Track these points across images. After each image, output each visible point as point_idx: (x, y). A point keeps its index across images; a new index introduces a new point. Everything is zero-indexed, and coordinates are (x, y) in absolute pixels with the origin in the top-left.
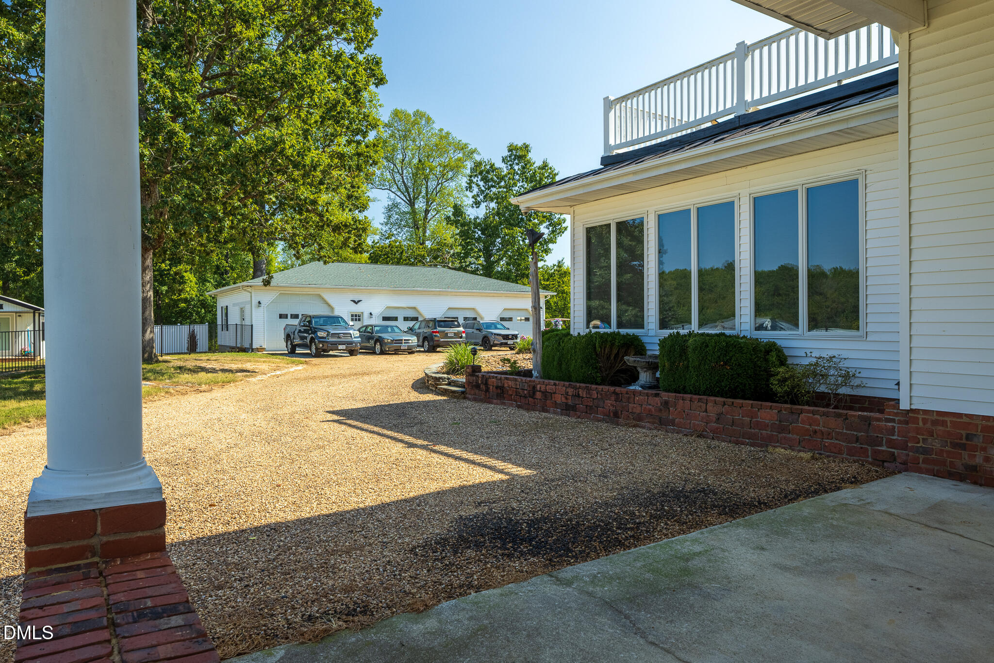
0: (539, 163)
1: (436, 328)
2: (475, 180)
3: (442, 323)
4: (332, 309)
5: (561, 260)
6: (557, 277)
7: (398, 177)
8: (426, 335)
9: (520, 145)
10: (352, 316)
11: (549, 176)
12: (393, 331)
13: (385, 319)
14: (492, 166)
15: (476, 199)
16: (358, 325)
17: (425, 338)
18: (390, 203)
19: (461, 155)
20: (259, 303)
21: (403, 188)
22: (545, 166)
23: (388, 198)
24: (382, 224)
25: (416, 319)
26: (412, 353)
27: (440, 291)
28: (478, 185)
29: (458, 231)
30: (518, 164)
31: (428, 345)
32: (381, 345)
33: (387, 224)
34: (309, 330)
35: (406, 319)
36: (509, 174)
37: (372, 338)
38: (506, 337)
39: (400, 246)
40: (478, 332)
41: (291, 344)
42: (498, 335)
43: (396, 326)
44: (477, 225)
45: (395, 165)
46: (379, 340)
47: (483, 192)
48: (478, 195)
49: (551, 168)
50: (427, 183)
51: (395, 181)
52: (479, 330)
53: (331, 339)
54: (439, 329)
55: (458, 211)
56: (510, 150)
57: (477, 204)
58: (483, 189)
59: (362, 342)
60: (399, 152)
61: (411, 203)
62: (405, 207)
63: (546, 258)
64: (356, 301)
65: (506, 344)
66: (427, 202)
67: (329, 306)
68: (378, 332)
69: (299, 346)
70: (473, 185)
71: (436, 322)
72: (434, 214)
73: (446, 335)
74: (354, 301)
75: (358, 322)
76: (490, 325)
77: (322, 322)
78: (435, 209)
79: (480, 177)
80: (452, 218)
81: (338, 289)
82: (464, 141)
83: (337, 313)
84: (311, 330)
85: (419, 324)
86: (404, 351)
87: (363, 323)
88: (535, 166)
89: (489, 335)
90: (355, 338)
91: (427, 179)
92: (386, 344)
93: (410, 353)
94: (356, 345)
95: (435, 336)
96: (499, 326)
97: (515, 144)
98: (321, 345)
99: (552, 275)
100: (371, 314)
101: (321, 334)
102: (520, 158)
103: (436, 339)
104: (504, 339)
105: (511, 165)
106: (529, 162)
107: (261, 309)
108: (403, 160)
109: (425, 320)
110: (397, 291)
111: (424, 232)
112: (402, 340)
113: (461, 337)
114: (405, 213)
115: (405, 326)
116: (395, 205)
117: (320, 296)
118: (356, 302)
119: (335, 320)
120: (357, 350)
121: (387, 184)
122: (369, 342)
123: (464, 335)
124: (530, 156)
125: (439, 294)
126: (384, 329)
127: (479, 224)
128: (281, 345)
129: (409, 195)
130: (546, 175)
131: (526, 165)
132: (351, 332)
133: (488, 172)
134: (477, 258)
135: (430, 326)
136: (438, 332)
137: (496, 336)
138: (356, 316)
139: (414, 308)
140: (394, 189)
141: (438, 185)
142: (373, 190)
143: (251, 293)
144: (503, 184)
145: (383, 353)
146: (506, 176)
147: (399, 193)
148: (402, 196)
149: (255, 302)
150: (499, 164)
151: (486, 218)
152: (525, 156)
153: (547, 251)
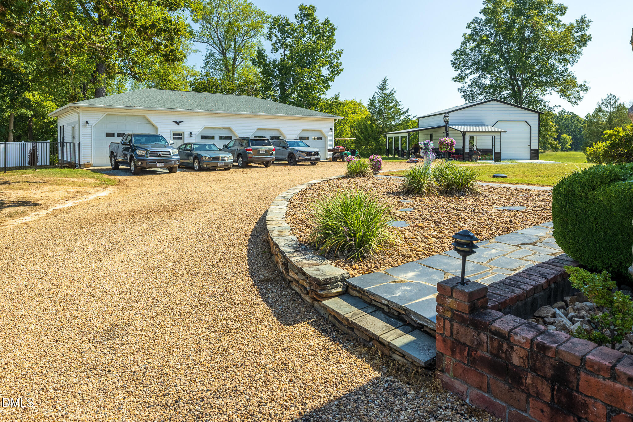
0: (322, 20)
1: (249, 146)
2: (274, 32)
3: (254, 142)
4: (156, 128)
5: (337, 94)
6: (334, 107)
7: (214, 35)
8: (240, 152)
9: (308, 6)
10: (174, 135)
11: (330, 30)
12: (210, 149)
13: (203, 137)
14: (287, 21)
15: (275, 46)
16: (179, 143)
17: (239, 155)
18: (208, 53)
19: (260, 19)
20: (87, 122)
21: (217, 42)
22: (326, 22)
23: (207, 49)
24: (202, 68)
25: (230, 138)
26: (228, 169)
27: (250, 115)
28: (276, 36)
29: (261, 70)
30: (306, 21)
31: (242, 161)
32: (199, 162)
33: (205, 68)
34: (129, 148)
35: (221, 138)
36: (300, 27)
37: (191, 155)
38: (309, 154)
39: (216, 82)
40: (284, 149)
41: (115, 160)
42: (302, 152)
43: (214, 145)
44: (275, 66)
45: (211, 25)
46: (198, 158)
47: (280, 41)
48: (276, 43)
49: (331, 25)
50: (235, 39)
51: (211, 37)
52: (286, 148)
53: (150, 158)
54: (252, 147)
55: (261, 55)
56: (301, 10)
57: (275, 50)
58: (280, 38)
59: (181, 159)
60: (215, 15)
61: (224, 53)
62: (219, 56)
63: (326, 92)
64: (178, 121)
65: (309, 160)
66: (235, 53)
67: (154, 126)
68: (197, 149)
69: (122, 163)
70: (272, 35)
71: (249, 141)
72: (240, 61)
73: (258, 153)
74: (176, 122)
75: (179, 140)
76: (293, 144)
77: (144, 140)
78: (241, 57)
79: (278, 29)
80: (257, 60)
81: (162, 111)
82: (262, 10)
83: (160, 132)
84: (131, 148)
85: (233, 142)
86: (221, 167)
87: (184, 141)
88: (319, 22)
89: (295, 152)
90: (174, 155)
91: (235, 35)
92: (204, 161)
93: (226, 169)
94: (175, 163)
95: (249, 153)
96: (301, 144)
97: (304, 5)
98: (140, 163)
99: (331, 105)
100: (191, 133)
101: (140, 152)
102: (308, 15)
103: (250, 156)
104: (307, 155)
105: (301, 21)
106: (315, 19)
107: (89, 128)
108: (218, 22)
109: (239, 139)
110: (215, 113)
111: (233, 74)
112: (219, 157)
113: (272, 154)
114: (218, 60)
115: (220, 144)
116: (212, 55)
117: (145, 117)
118: (178, 123)
119: (156, 138)
120: (176, 167)
121: (206, 38)
122: (188, 159)
123: (274, 152)
124: (315, 14)
125: (250, 117)
126: (202, 147)
127: (277, 66)
128: (106, 162)
129: (222, 47)
130: (328, 29)
131: (312, 21)
132: (170, 150)
133: (284, 26)
134: (275, 91)
135: (244, 144)
136: (251, 150)
137: (301, 153)
138: (177, 135)
139: (229, 129)
140: (211, 42)
141: (243, 41)
142: (195, 43)
143: (79, 113)
144: (296, 34)
145: (201, 169)
146: (297, 28)
147: (215, 46)
148: (217, 48)
149: (82, 122)
150: (292, 20)
151: (282, 61)
152: (312, 14)
153: (327, 87)
